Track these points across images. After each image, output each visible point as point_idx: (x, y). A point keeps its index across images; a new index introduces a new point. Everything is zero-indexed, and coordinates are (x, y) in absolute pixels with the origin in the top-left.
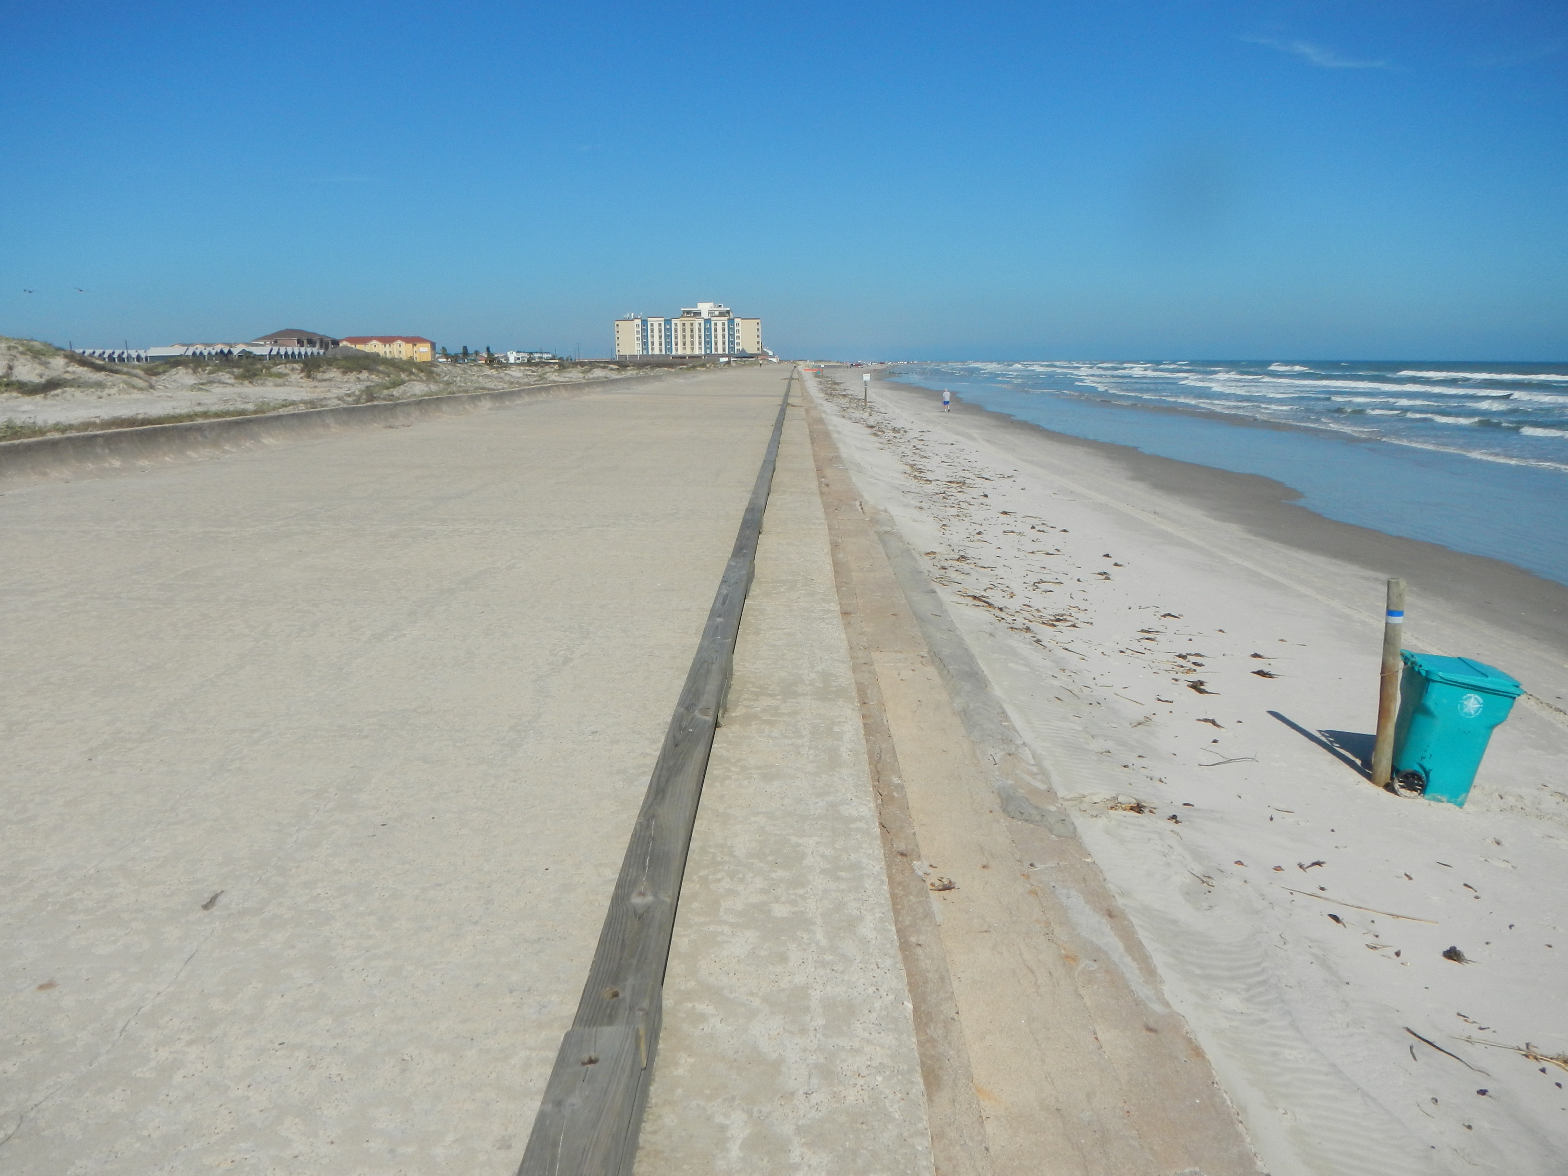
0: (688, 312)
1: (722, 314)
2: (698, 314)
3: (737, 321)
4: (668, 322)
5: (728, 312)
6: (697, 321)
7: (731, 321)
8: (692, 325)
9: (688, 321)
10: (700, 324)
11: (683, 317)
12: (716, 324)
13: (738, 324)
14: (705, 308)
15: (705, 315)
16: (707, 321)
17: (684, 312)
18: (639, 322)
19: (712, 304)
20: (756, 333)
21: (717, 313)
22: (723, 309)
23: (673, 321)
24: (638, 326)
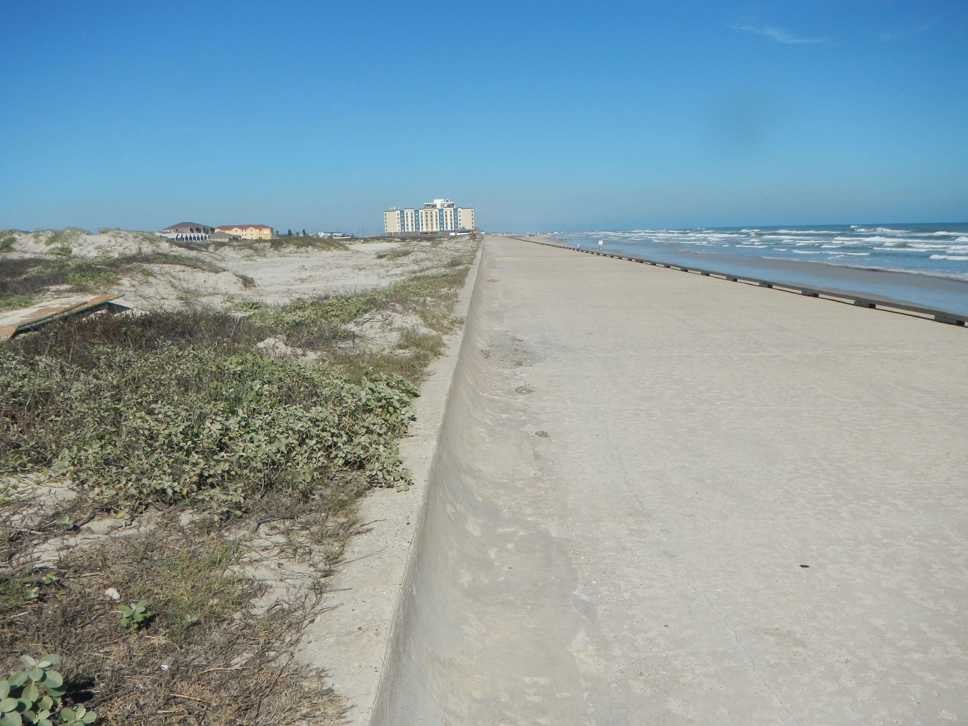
0: (428, 205)
1: (449, 206)
2: (434, 206)
3: (459, 210)
4: (417, 211)
5: (453, 205)
6: (434, 211)
7: (456, 210)
8: (431, 213)
9: (429, 210)
10: (436, 212)
11: (425, 208)
12: (446, 212)
13: (460, 212)
14: (438, 202)
15: (439, 207)
16: (441, 210)
17: (426, 205)
18: (398, 212)
19: (443, 200)
20: (472, 217)
21: (446, 205)
22: (449, 203)
23: (420, 211)
24: (398, 214)
